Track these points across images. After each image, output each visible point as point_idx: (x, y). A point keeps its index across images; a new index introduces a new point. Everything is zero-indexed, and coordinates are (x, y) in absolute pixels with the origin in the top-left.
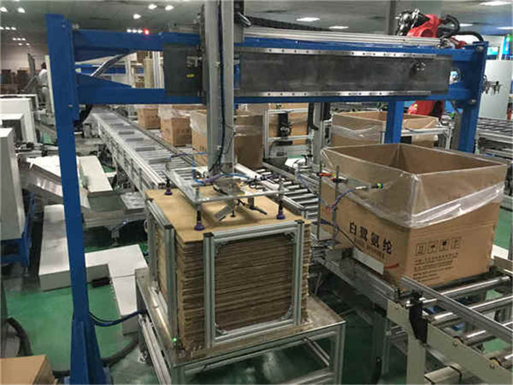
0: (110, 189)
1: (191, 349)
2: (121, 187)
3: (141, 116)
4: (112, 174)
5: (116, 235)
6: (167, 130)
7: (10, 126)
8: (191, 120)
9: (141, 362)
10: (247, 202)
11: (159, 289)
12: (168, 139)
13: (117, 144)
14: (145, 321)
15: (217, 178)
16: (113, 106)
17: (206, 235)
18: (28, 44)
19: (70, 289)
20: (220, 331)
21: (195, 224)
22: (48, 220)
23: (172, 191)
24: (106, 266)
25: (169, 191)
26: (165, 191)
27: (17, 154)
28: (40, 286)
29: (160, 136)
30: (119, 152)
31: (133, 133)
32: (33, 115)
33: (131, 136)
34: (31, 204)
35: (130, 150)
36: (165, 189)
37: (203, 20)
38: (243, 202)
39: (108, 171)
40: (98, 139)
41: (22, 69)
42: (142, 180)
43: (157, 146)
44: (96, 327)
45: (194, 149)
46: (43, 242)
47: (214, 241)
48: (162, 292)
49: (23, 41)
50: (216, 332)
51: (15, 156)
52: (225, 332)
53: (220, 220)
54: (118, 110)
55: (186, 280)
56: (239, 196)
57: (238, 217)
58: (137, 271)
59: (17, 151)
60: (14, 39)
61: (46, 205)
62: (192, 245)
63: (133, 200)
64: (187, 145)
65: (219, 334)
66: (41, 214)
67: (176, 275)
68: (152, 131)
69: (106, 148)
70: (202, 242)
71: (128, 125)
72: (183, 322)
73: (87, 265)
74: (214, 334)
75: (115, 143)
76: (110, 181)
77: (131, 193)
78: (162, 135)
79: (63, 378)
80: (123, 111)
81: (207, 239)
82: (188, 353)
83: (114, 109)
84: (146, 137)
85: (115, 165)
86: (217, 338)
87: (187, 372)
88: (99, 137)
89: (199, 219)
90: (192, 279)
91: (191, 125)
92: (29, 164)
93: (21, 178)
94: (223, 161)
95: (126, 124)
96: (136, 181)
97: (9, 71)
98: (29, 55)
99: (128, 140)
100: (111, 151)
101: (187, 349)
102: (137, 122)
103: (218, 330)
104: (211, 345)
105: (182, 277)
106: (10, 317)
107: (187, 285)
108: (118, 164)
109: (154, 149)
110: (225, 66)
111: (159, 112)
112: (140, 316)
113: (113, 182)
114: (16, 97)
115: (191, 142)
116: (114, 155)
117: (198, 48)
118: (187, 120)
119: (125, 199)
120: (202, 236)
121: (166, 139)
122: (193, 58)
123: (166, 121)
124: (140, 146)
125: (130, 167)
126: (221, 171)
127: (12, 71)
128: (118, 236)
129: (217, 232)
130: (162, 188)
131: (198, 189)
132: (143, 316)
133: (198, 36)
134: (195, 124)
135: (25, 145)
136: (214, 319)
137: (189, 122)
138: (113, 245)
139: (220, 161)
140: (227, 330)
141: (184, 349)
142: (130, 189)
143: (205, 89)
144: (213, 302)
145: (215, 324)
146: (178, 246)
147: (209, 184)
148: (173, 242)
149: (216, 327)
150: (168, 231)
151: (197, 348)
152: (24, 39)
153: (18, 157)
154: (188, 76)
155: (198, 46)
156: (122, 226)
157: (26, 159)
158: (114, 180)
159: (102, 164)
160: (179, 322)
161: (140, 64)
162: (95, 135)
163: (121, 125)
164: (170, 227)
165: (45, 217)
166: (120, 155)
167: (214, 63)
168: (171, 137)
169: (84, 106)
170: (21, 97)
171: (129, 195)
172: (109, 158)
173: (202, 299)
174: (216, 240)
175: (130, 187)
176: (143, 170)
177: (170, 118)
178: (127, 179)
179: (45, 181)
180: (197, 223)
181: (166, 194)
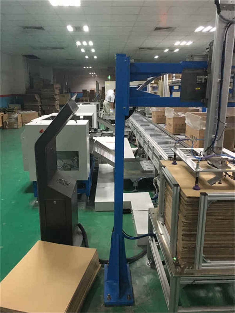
0: (134, 157)
1: (185, 267)
2: (140, 157)
3: (154, 116)
4: (135, 149)
5: (136, 185)
6: (169, 124)
7: (87, 119)
8: (186, 118)
9: (147, 265)
10: (231, 175)
11: (164, 223)
12: (170, 130)
13: (140, 131)
14: (152, 241)
15: (211, 157)
16: (138, 110)
17: (201, 194)
18: (96, 76)
19: (113, 213)
20: (206, 260)
21: (194, 185)
22: (101, 172)
23: (177, 162)
24: (130, 202)
25: (175, 162)
26: (172, 162)
27: (89, 134)
28: (94, 208)
29: (165, 128)
30: (141, 136)
31: (149, 125)
32: (97, 113)
33: (148, 127)
34: (93, 162)
35: (147, 135)
36: (172, 160)
37: (211, 51)
38: (229, 174)
39: (133, 147)
40: (129, 128)
41: (92, 90)
42: (154, 153)
43: (162, 134)
44: (125, 238)
45: (186, 137)
46: (98, 184)
47: (208, 199)
48: (166, 225)
49: (94, 74)
50: (203, 260)
51: (89, 135)
52: (209, 262)
53: (211, 185)
54: (140, 112)
55: (185, 221)
56: (227, 170)
57: (223, 184)
58: (150, 209)
59: (90, 133)
60: (90, 73)
61: (100, 163)
62: (192, 199)
63: (146, 165)
64: (181, 134)
65: (205, 262)
66: (97, 168)
67: (178, 217)
68: (160, 125)
69: (133, 134)
70: (199, 198)
71: (146, 120)
72: (180, 249)
73: (124, 200)
74: (201, 261)
75: (139, 131)
76: (134, 152)
77: (146, 161)
78: (166, 127)
79: (104, 264)
80: (144, 112)
81: (203, 197)
82: (183, 269)
83: (138, 112)
84: (156, 128)
85: (137, 144)
86: (203, 264)
87: (181, 282)
88: (129, 127)
89: (197, 182)
90: (190, 221)
91: (186, 122)
92: (94, 140)
93: (90, 148)
94: (215, 145)
95: (145, 120)
96: (150, 154)
97: (86, 90)
98: (96, 81)
99: (146, 130)
100: (135, 135)
101: (182, 267)
102: (151, 119)
103: (205, 259)
104: (199, 268)
105: (182, 219)
106: (79, 223)
107: (185, 225)
108: (139, 143)
109: (160, 135)
110: (224, 82)
111: (166, 113)
112: (150, 237)
113: (136, 153)
114: (90, 104)
115: (185, 133)
116: (138, 138)
117: (205, 70)
118: (184, 119)
119: (142, 164)
120: (199, 194)
121: (168, 130)
122: (202, 77)
123: (169, 119)
124: (153, 133)
125: (146, 146)
126: (213, 152)
127: (87, 91)
128: (137, 185)
129: (210, 193)
130: (170, 160)
131: (198, 163)
132: (152, 237)
133: (206, 62)
134: (189, 121)
135: (93, 130)
136: (202, 251)
137: (185, 120)
138: (134, 190)
139: (213, 145)
140: (211, 260)
141: (180, 266)
142: (145, 159)
143: (207, 97)
144: (203, 240)
145: (203, 255)
146: (181, 198)
147: (205, 159)
148: (178, 195)
149: (203, 256)
150: (176, 187)
151: (189, 267)
152: (95, 73)
153: (90, 136)
154: (196, 89)
155: (205, 69)
156: (140, 180)
157: (93, 137)
158: (136, 152)
159: (130, 143)
160: (177, 248)
161: (156, 85)
162: (127, 126)
163: (142, 121)
164: (177, 185)
165: (99, 170)
166: (141, 138)
167: (216, 80)
168: (172, 128)
169: (132, 108)
170: (92, 104)
171: (145, 162)
172: (134, 139)
173: (195, 236)
174: (209, 198)
175: (145, 157)
176: (155, 147)
177: (172, 117)
178: (144, 152)
179: (99, 149)
180: (195, 185)
181: (173, 164)
